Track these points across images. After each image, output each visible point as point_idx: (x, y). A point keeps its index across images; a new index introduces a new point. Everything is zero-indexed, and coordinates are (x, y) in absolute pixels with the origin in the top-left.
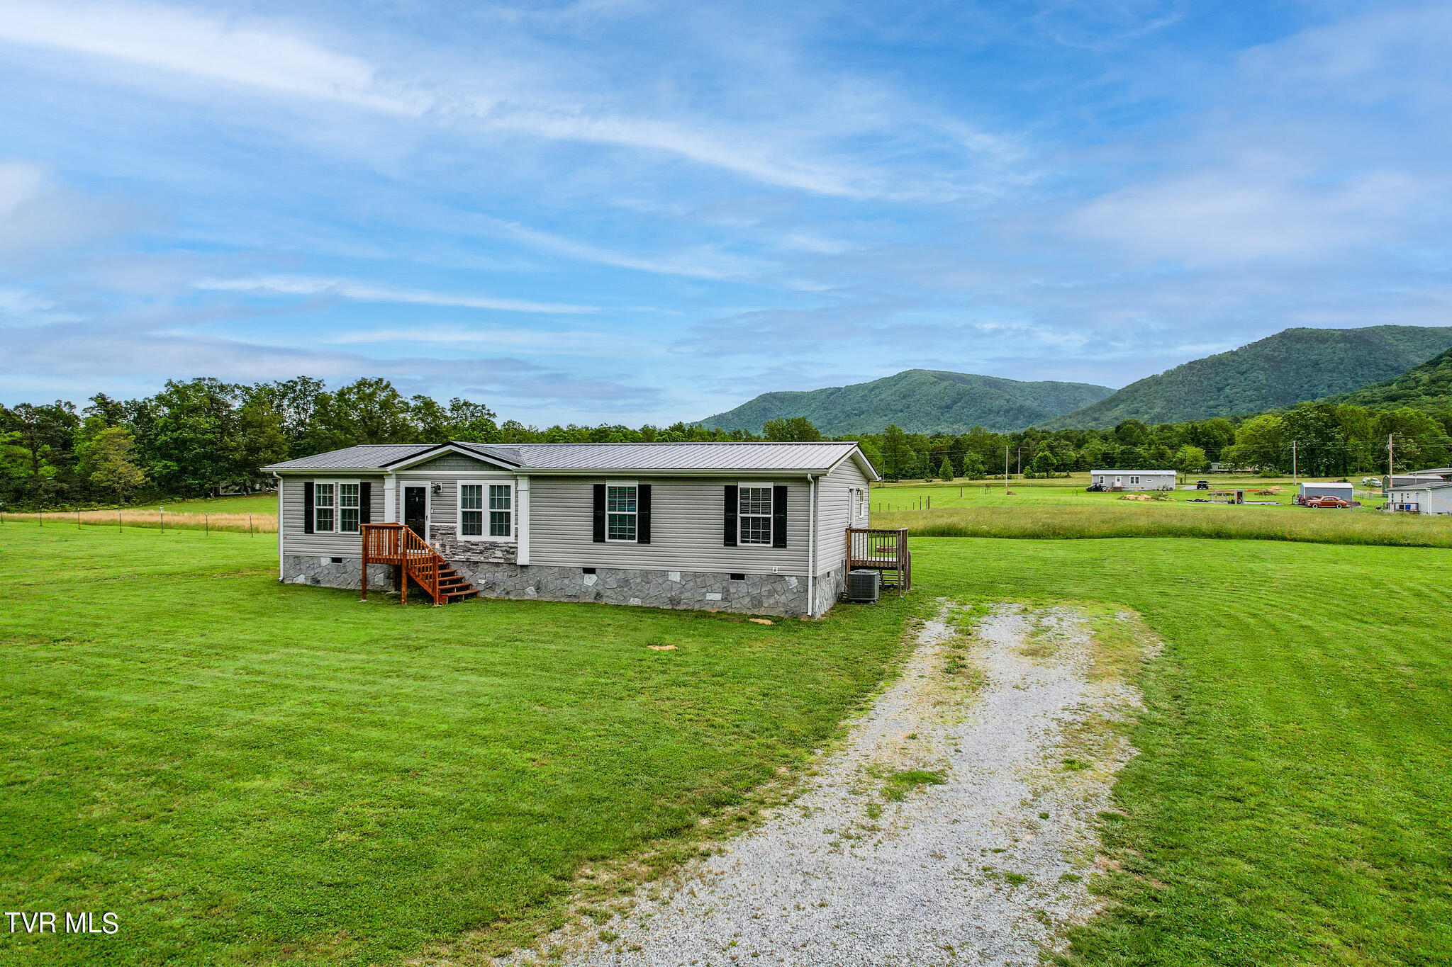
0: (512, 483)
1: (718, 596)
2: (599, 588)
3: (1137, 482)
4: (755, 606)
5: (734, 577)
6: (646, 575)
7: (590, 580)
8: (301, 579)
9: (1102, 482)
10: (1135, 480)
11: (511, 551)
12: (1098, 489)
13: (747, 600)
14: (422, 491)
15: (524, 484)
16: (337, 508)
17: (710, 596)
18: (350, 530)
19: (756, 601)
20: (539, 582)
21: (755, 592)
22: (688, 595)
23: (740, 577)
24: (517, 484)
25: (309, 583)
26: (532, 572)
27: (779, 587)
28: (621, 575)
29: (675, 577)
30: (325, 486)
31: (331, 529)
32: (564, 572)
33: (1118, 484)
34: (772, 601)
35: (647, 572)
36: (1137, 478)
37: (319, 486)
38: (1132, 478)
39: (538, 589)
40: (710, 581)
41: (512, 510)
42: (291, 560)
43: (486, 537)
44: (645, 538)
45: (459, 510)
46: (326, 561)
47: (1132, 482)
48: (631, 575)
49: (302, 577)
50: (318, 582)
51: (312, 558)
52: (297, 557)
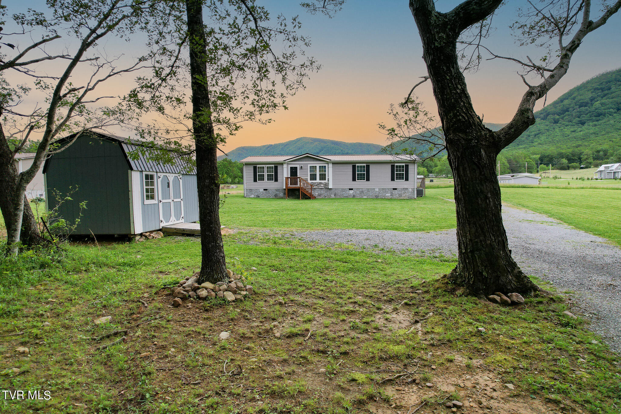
0: (326, 165)
1: (390, 195)
2: (354, 194)
4: (400, 197)
5: (394, 189)
6: (368, 190)
7: (351, 192)
8: (253, 196)
11: (326, 185)
13: (398, 195)
14: (296, 168)
15: (330, 165)
16: (266, 174)
17: (387, 195)
18: (270, 180)
19: (400, 195)
20: (336, 193)
21: (399, 193)
22: (381, 194)
23: (396, 189)
24: (328, 165)
25: (255, 197)
26: (333, 190)
27: (406, 191)
28: (361, 190)
29: (377, 190)
30: (261, 167)
31: (264, 180)
32: (343, 190)
34: (404, 195)
35: (368, 189)
37: (259, 167)
39: (335, 195)
40: (387, 190)
41: (327, 173)
42: (249, 190)
43: (318, 180)
44: (368, 179)
45: (309, 173)
46: (262, 190)
48: (364, 190)
50: (259, 197)
51: (256, 189)
52: (251, 189)
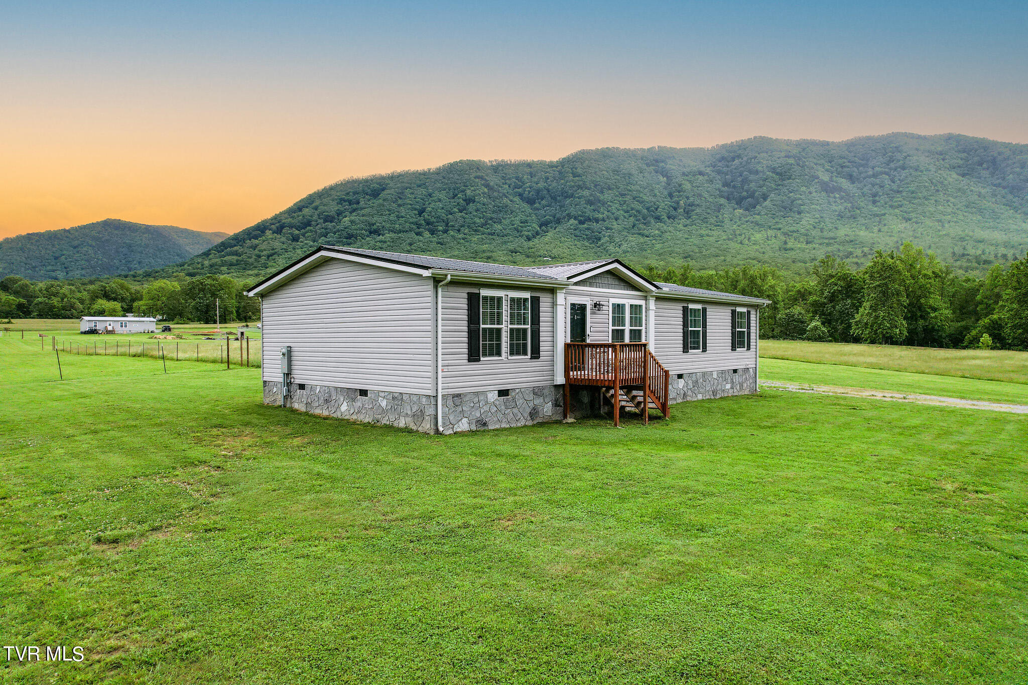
0: (642, 302)
2: (685, 389)
3: (126, 326)
7: (681, 383)
8: (464, 425)
9: (95, 326)
10: (124, 325)
12: (93, 332)
14: (583, 308)
15: (652, 303)
16: (505, 327)
17: (728, 386)
18: (518, 354)
19: (741, 386)
21: (740, 380)
22: (719, 386)
23: (736, 371)
24: (647, 303)
25: (474, 428)
27: (747, 375)
28: (694, 377)
29: (715, 375)
30: (492, 298)
31: (499, 354)
33: (110, 328)
34: (745, 385)
35: (704, 373)
36: (126, 324)
37: (485, 298)
38: (122, 323)
40: (727, 375)
41: (643, 328)
42: (451, 401)
44: (704, 348)
45: (610, 328)
46: (493, 396)
47: (122, 326)
48: (698, 376)
49: (465, 420)
50: (485, 424)
51: (477, 394)
52: (459, 396)
